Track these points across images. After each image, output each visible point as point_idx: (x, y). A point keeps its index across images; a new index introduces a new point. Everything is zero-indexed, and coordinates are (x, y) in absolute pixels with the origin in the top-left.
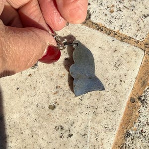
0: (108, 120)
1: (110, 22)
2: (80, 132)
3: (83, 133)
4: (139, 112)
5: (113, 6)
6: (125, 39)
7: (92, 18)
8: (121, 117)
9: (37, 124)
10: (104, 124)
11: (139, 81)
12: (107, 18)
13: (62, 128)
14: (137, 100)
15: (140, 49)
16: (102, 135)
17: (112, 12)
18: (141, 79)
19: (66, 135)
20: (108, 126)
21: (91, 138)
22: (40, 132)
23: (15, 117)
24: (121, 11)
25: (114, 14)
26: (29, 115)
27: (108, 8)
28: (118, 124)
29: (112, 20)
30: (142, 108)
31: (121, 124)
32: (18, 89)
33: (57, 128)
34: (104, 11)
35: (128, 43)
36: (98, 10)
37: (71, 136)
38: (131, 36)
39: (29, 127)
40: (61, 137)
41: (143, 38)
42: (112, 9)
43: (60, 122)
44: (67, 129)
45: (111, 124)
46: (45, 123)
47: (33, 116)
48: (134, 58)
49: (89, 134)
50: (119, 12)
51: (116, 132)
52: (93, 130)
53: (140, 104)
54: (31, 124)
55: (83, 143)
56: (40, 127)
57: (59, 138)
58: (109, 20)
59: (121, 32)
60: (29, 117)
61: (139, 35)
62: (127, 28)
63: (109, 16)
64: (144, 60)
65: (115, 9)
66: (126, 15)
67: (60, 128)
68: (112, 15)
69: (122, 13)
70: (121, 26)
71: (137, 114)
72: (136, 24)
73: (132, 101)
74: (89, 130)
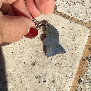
0: (68, 72)
1: (69, 11)
2: (51, 79)
3: (52, 80)
4: (87, 67)
5: (71, 1)
6: (78, 21)
7: (58, 9)
8: (76, 70)
9: (24, 75)
10: (65, 74)
11: (87, 48)
12: (67, 9)
13: (40, 77)
14: (86, 59)
15: (87, 28)
16: (64, 81)
17: (70, 5)
18: (88, 46)
19: (42, 81)
20: (68, 76)
21: (57, 83)
22: (26, 79)
23: (11, 70)
24: (75, 4)
25: (71, 6)
26: (19, 69)
27: (67, 3)
28: (74, 74)
29: (70, 10)
30: (89, 64)
31: (76, 74)
32: (12, 53)
33: (37, 77)
34: (65, 5)
35: (80, 24)
36: (61, 4)
37: (45, 81)
38: (82, 20)
39: (19, 76)
40: (39, 82)
41: (89, 21)
42: (70, 3)
43: (38, 73)
44: (43, 77)
45: (70, 74)
46: (29, 74)
47: (22, 70)
48: (84, 33)
49: (56, 81)
50: (74, 5)
51: (73, 79)
52: (59, 78)
53: (88, 61)
54: (20, 75)
55: (53, 86)
56: (26, 76)
57: (38, 83)
58: (68, 10)
59: (75, 17)
60: (19, 70)
61: (87, 19)
62: (80, 15)
63: (68, 7)
64: (90, 35)
65: (72, 4)
66: (79, 7)
67: (38, 77)
68: (70, 7)
69: (76, 6)
70: (76, 14)
71: (86, 68)
72: (85, 13)
73: (83, 60)
74: (56, 78)
